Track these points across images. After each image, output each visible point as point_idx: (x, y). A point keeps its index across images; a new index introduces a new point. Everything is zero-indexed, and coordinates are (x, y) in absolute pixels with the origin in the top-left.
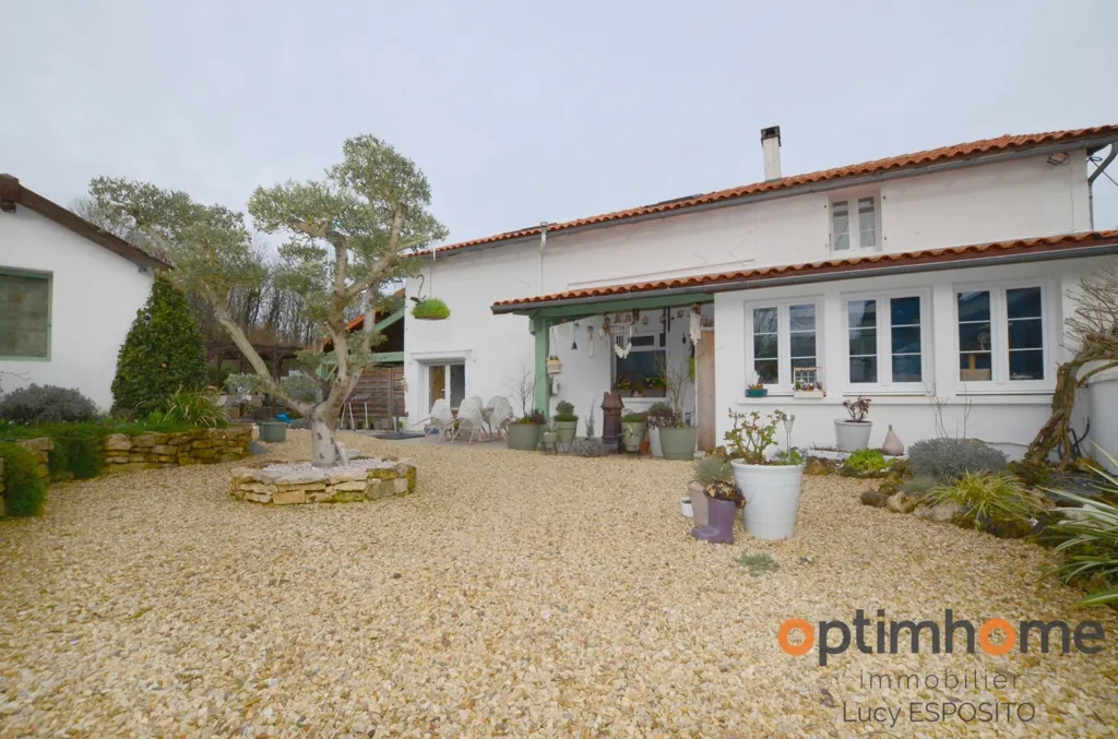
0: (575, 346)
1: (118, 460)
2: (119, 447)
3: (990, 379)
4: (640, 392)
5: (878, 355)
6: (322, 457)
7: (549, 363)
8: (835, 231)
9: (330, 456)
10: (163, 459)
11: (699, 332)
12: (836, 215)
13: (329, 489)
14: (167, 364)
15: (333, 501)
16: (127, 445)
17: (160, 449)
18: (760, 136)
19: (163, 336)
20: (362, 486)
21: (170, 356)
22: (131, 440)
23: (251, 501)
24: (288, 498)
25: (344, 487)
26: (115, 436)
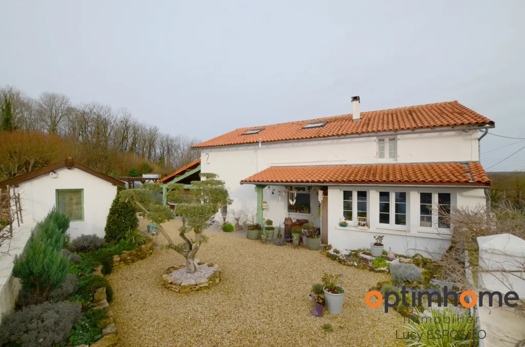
0: (273, 193)
1: (117, 264)
2: (117, 260)
3: (431, 226)
4: (300, 211)
5: (390, 213)
6: (190, 270)
7: (263, 204)
8: (379, 150)
9: (193, 269)
10: (129, 261)
11: (322, 198)
12: (380, 140)
13: (197, 287)
14: (124, 220)
15: (198, 290)
16: (119, 259)
17: (129, 258)
18: (352, 99)
19: (122, 210)
20: (207, 285)
21: (125, 218)
22: (120, 257)
23: (172, 290)
24: (184, 290)
25: (201, 286)
26: (115, 256)
